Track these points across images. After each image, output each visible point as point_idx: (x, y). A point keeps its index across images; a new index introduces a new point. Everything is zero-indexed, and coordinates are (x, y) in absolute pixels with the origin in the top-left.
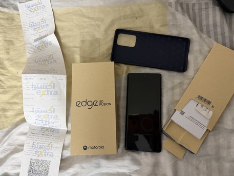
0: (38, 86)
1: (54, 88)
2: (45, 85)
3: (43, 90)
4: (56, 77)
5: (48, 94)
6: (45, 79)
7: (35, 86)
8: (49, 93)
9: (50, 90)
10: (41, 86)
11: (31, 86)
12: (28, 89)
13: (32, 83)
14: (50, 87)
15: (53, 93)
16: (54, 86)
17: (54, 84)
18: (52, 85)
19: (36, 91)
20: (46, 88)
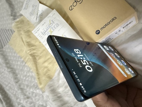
0: (45, 30)
1: (54, 23)
2: (48, 26)
3: (49, 30)
4: (50, 16)
5: (54, 30)
6: (45, 23)
7: (43, 32)
8: (54, 28)
9: (53, 26)
10: (46, 29)
11: (42, 34)
12: (42, 37)
13: (41, 32)
14: (51, 25)
15: (56, 27)
16: (53, 22)
17: (52, 21)
18: (51, 22)
19: (46, 35)
20: (50, 27)
